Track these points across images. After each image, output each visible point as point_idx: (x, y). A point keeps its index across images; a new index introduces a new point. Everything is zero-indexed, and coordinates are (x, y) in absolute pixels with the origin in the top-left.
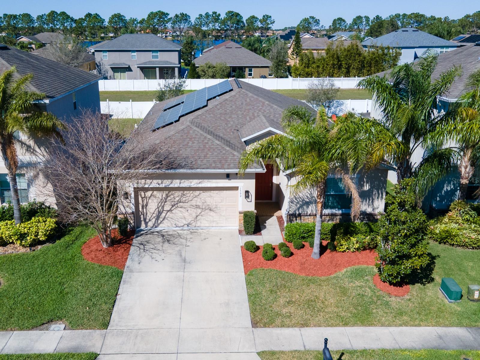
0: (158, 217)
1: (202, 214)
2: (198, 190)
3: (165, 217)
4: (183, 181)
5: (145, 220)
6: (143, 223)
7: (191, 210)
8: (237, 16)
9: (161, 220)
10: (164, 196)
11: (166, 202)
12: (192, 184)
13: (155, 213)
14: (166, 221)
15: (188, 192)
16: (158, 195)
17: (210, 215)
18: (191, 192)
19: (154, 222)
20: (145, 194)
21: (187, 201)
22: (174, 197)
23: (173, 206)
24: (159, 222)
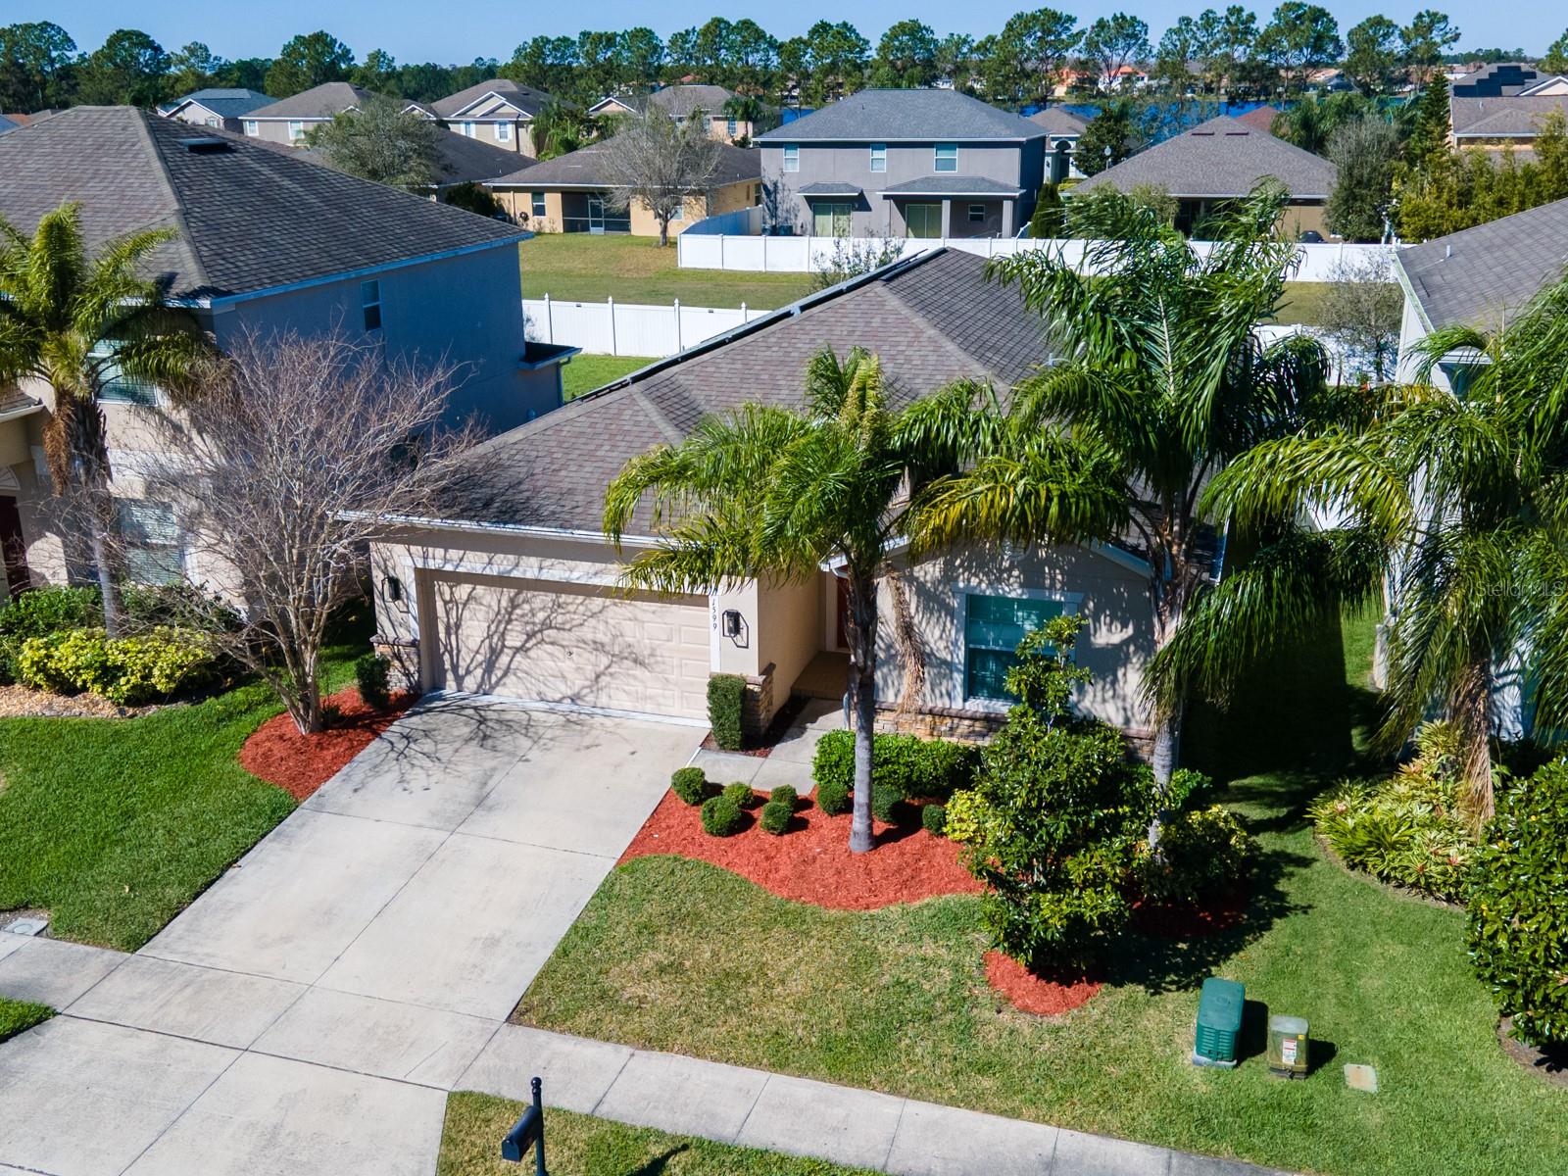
0: (490, 666)
1: (611, 670)
2: (599, 595)
3: (509, 668)
4: (548, 562)
5: (455, 668)
6: (450, 676)
7: (579, 655)
8: (1315, 20)
9: (499, 673)
10: (504, 603)
11: (509, 621)
12: (575, 575)
13: (482, 651)
14: (510, 679)
15: (570, 598)
16: (488, 597)
17: (635, 678)
18: (580, 599)
19: (479, 680)
20: (452, 593)
21: (567, 626)
22: (532, 610)
23: (530, 637)
24: (494, 679)
